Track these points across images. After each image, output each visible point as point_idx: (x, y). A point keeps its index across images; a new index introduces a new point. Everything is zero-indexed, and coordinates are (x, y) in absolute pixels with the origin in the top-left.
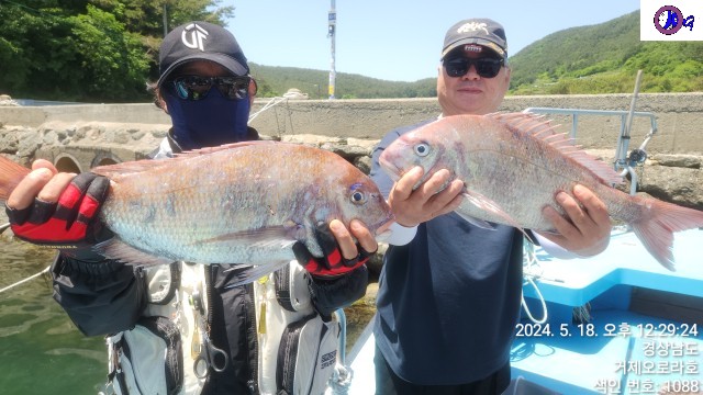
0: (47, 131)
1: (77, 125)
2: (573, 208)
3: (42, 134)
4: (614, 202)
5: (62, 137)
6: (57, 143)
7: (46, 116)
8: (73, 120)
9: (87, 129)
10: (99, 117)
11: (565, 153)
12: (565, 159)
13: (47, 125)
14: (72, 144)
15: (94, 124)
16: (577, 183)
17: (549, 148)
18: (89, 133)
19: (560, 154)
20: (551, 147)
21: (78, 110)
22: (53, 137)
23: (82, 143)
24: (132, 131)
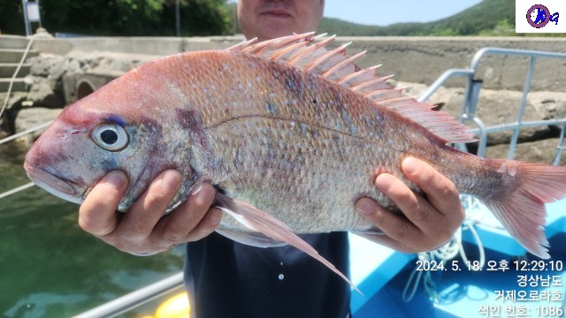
0: (71, 60)
1: (93, 55)
2: (404, 198)
3: (67, 62)
4: (465, 174)
5: (82, 65)
6: (79, 70)
7: (71, 47)
8: (91, 50)
9: (101, 58)
10: (111, 49)
11: (381, 103)
12: (382, 112)
13: (71, 55)
14: (90, 71)
15: (107, 54)
16: (405, 153)
17: (351, 96)
18: (103, 62)
19: (374, 106)
20: (354, 95)
21: (95, 42)
22: (76, 65)
23: (97, 71)
24: (135, 62)
